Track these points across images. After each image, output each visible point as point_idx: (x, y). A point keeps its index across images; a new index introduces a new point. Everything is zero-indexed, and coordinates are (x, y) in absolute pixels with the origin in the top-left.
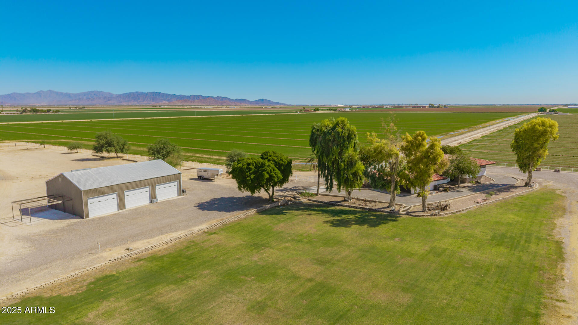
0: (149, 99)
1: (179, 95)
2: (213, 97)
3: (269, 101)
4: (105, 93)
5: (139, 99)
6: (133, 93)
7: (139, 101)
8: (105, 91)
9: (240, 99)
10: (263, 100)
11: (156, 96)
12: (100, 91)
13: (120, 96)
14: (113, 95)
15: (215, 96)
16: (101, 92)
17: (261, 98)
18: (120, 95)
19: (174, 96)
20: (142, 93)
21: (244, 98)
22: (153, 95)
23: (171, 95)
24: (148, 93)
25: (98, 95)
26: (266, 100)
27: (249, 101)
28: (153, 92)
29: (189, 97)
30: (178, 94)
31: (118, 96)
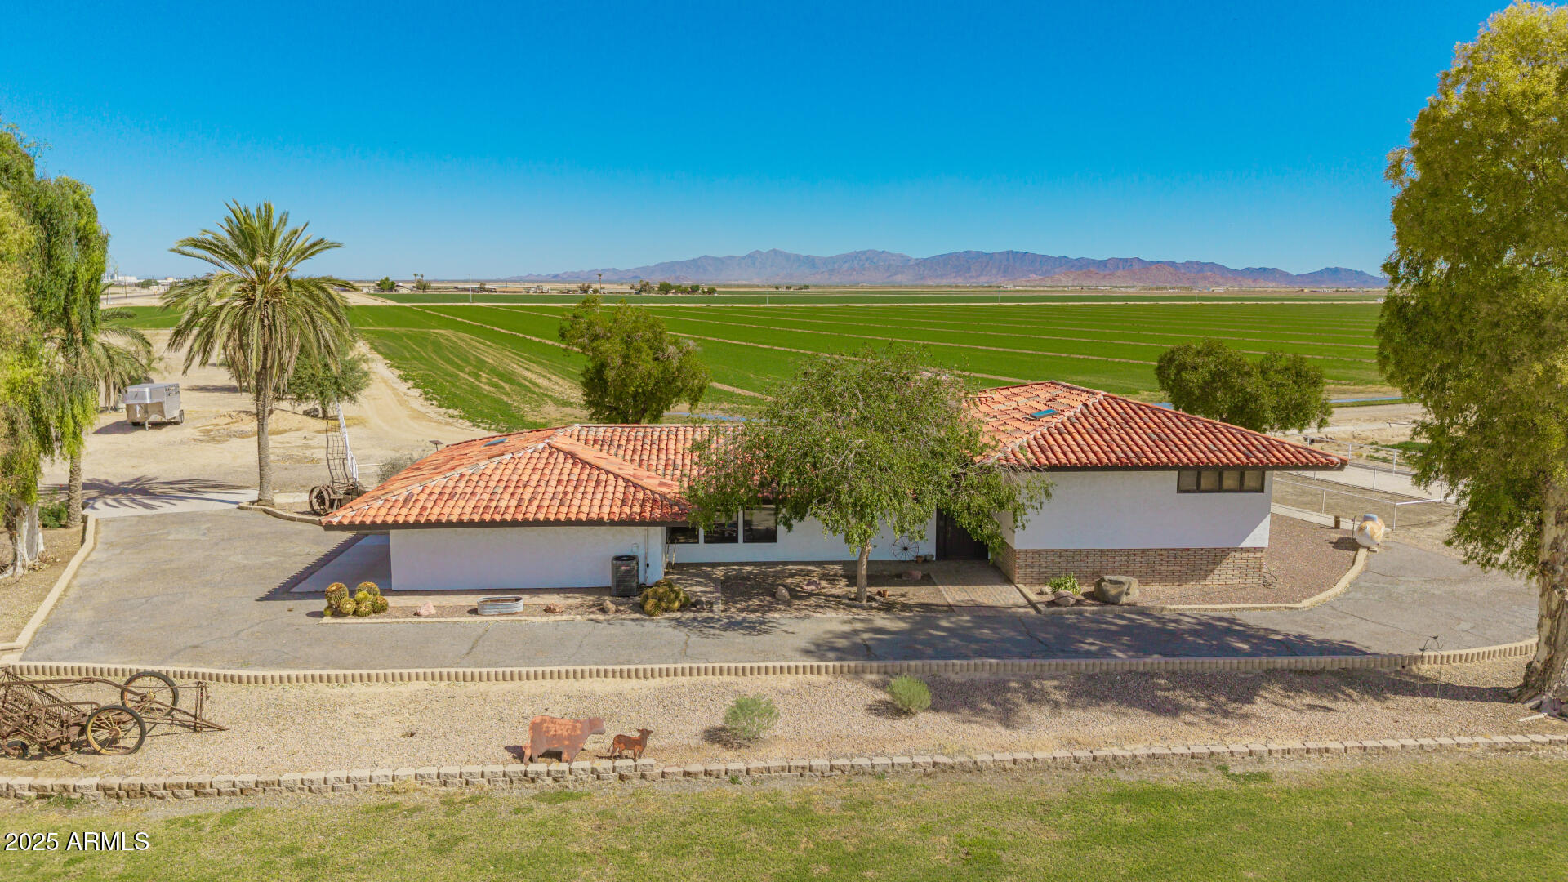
0: (994, 271)
1: (1077, 260)
2: (1174, 263)
3: (1361, 273)
4: (892, 255)
5: (969, 269)
6: (957, 256)
7: (967, 275)
8: (892, 251)
9: (1258, 267)
10: (1337, 271)
11: (1015, 261)
12: (881, 250)
13: (923, 262)
14: (909, 260)
15: (1180, 260)
16: (883, 252)
17: (1332, 266)
18: (925, 260)
19: (1064, 260)
20: (980, 254)
21: (1270, 267)
22: (1008, 260)
23: (1056, 258)
24: (994, 253)
25: (875, 260)
26: (1347, 270)
27: (1286, 275)
28: (1008, 252)
29: (1103, 264)
30: (1073, 256)
31: (918, 264)
